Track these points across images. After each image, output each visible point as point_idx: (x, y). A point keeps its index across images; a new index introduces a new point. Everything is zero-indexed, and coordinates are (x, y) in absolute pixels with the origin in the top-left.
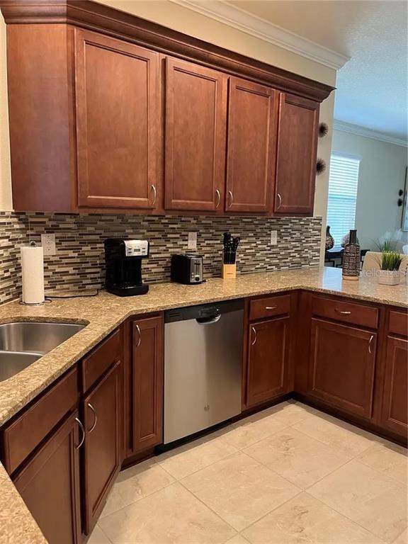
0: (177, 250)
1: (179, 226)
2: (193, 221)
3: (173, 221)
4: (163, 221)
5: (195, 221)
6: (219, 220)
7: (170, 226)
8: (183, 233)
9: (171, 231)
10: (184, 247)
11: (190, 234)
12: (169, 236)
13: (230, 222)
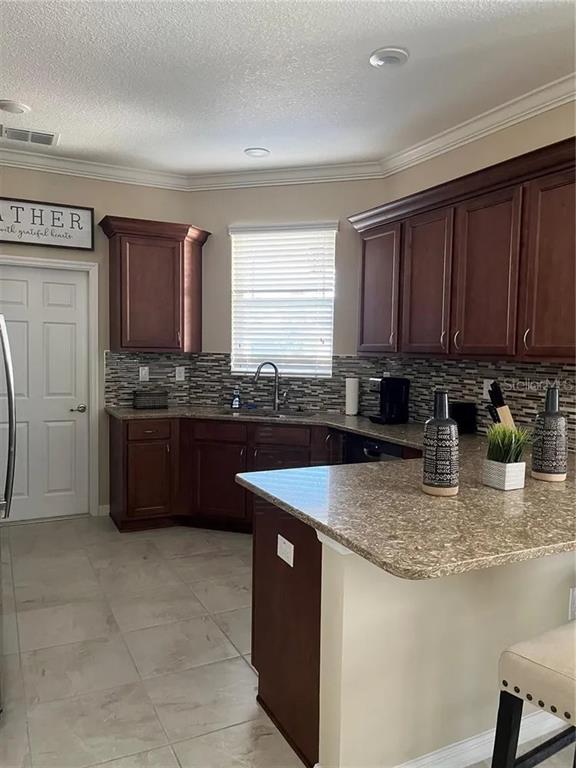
0: (473, 398)
1: (476, 371)
2: (491, 366)
3: (470, 366)
4: (460, 365)
5: (494, 367)
6: (525, 366)
7: (467, 371)
8: (479, 380)
9: (468, 376)
10: (480, 396)
11: (485, 381)
12: (465, 381)
13: (543, 370)
